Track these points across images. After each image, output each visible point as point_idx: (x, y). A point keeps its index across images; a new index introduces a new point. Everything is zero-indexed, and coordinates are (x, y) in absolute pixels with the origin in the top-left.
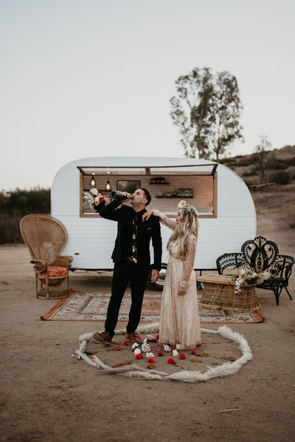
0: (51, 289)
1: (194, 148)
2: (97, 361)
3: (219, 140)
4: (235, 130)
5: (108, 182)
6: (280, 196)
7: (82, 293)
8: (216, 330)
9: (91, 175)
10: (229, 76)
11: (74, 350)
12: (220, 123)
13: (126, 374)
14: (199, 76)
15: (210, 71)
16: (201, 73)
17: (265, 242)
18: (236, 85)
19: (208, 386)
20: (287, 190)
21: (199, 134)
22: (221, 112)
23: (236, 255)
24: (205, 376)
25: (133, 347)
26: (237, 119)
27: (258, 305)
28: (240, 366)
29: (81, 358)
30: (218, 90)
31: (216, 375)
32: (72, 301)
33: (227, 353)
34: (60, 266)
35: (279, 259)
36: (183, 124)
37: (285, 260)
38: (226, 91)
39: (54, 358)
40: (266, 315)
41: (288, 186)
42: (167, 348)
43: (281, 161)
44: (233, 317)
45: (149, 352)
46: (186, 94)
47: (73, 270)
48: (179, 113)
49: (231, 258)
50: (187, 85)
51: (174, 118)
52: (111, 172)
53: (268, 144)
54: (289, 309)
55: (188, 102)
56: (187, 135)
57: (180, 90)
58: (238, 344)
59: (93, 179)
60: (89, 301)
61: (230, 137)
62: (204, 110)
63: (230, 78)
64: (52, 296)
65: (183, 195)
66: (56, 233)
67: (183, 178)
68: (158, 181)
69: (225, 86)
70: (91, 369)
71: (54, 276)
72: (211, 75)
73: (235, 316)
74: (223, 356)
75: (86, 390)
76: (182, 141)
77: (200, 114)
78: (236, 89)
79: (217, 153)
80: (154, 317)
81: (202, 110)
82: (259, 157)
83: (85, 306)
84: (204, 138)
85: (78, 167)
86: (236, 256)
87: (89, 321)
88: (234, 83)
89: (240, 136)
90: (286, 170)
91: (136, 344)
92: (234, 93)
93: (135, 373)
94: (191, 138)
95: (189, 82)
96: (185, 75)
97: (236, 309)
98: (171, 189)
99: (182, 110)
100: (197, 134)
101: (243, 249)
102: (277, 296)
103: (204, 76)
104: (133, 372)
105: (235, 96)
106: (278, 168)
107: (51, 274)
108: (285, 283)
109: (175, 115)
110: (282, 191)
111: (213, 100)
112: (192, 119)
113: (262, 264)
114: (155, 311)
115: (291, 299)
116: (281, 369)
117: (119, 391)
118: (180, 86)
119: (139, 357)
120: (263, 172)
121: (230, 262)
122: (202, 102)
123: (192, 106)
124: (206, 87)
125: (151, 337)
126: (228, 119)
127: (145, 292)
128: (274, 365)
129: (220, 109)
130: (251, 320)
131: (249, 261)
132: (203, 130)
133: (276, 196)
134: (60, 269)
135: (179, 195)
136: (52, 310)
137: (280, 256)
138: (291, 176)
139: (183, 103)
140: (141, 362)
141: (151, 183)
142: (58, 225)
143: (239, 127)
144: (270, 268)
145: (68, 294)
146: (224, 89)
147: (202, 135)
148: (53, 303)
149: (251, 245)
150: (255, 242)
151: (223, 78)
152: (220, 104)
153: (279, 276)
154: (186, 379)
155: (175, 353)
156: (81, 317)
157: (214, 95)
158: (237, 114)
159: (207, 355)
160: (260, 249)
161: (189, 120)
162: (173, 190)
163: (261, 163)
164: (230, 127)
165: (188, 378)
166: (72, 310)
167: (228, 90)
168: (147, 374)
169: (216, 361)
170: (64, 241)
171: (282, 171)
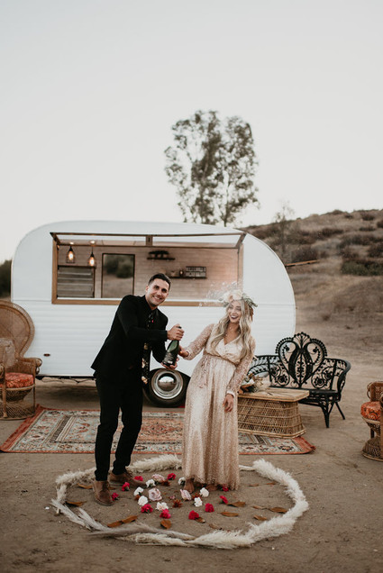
0: (10, 405)
1: (195, 214)
2: (85, 518)
3: (227, 205)
4: (249, 192)
5: (92, 256)
6: (307, 279)
7: (53, 411)
8: (251, 465)
9: (69, 245)
10: (241, 122)
11: (49, 500)
12: (230, 183)
13: (130, 538)
14: (202, 122)
15: (217, 115)
16: (206, 118)
17: (308, 340)
18: (250, 134)
19: (252, 554)
20: (315, 271)
21: (202, 196)
22: (230, 168)
23: (269, 357)
24: (247, 539)
25: (136, 493)
26: (251, 178)
27: (302, 428)
28: (294, 522)
29: (61, 513)
30: (227, 141)
31: (263, 537)
32: (40, 423)
33: (270, 500)
34: (23, 372)
35: (328, 364)
36: (181, 182)
37: (335, 365)
38: (237, 142)
39: (19, 512)
40: (314, 442)
41: (316, 266)
42: (185, 494)
43: (306, 234)
44: (269, 444)
45: (160, 501)
46: (185, 144)
47: (40, 378)
48: (176, 168)
49: (261, 362)
50: (187, 133)
51: (169, 174)
52: (96, 241)
53: (291, 211)
54: (345, 433)
55: (188, 154)
56: (186, 198)
57: (178, 138)
58: (285, 487)
59: (71, 250)
60: (64, 423)
61: (243, 201)
62: (209, 165)
63: (243, 125)
64: (11, 415)
65: (193, 275)
66: (17, 325)
67: (194, 251)
68: (159, 256)
69: (236, 135)
70: (76, 529)
71: (14, 387)
72: (218, 120)
73: (272, 444)
74: (267, 506)
75: (72, 565)
76: (179, 204)
77: (203, 170)
78: (250, 139)
79: (226, 221)
80: (160, 446)
81: (207, 166)
82: (279, 228)
83: (60, 430)
84: (208, 201)
85: (52, 234)
86: (268, 360)
87: (68, 452)
88: (247, 132)
89: (255, 200)
90: (313, 246)
91: (140, 490)
92: (248, 145)
93: (145, 536)
94: (192, 201)
95: (190, 128)
96: (185, 119)
97: (273, 433)
98: (176, 266)
99: (179, 164)
100: (199, 196)
101: (278, 350)
102: (327, 414)
103: (209, 122)
104: (141, 536)
105: (250, 149)
106: (302, 242)
107: (10, 384)
108: (337, 396)
109: (171, 171)
110: (309, 272)
111: (220, 152)
112: (193, 176)
113: (305, 369)
114: (160, 437)
115: (344, 418)
116: (353, 525)
117: (123, 567)
118: (178, 133)
119: (147, 509)
120: (283, 248)
121: (260, 367)
122: (206, 156)
123: (194, 160)
124: (212, 136)
125: (161, 477)
126: (240, 178)
127: (144, 408)
128: (341, 518)
129: (230, 164)
130: (296, 449)
131: (286, 366)
132: (207, 191)
133: (301, 279)
134: (23, 376)
135: (188, 274)
136: (12, 436)
137: (328, 361)
138: (319, 253)
139: (182, 155)
140: (151, 517)
141: (148, 259)
142: (22, 314)
143: (253, 188)
144: (315, 376)
145: (34, 411)
146: (235, 139)
147: (205, 197)
148: (13, 426)
149: (289, 345)
150: (295, 340)
151: (234, 125)
152: (229, 158)
153: (328, 387)
154: (220, 544)
155: (198, 502)
156: (55, 447)
157: (222, 146)
158: (252, 172)
159: (243, 505)
160: (301, 351)
161: (189, 178)
162: (179, 268)
163: (281, 235)
164: (242, 188)
165: (223, 543)
166: (42, 437)
167: (240, 140)
168: (162, 537)
169: (260, 514)
170: (29, 337)
171: (307, 246)
